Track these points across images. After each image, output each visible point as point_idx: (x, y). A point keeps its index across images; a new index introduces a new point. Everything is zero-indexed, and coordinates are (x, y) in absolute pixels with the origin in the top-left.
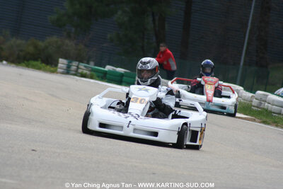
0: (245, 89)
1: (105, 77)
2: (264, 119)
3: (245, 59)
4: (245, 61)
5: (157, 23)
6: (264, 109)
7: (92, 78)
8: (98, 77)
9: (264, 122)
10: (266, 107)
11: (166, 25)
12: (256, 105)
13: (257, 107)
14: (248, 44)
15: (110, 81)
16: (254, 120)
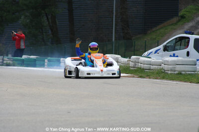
0: (122, 57)
1: (23, 63)
2: (140, 75)
3: (115, 36)
4: (115, 37)
5: (50, 20)
6: (138, 68)
7: (14, 66)
8: (18, 64)
9: (141, 77)
10: (139, 66)
11: (57, 21)
12: (132, 66)
13: (134, 67)
14: (116, 25)
15: (28, 65)
16: (133, 77)
